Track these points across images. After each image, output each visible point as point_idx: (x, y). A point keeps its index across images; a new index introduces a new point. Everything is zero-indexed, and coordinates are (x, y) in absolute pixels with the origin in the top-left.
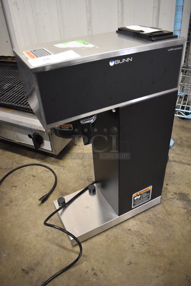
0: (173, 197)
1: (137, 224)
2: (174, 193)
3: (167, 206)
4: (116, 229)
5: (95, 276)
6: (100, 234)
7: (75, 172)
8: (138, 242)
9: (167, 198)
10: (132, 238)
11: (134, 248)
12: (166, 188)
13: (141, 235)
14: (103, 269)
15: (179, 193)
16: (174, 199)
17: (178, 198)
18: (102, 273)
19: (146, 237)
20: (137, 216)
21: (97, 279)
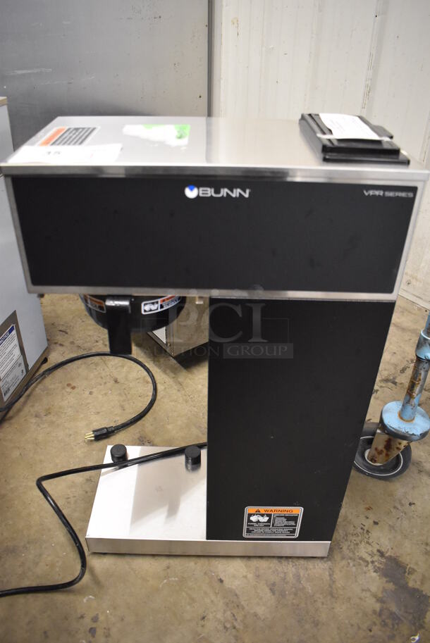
0: (369, 559)
1: (245, 577)
2: (378, 551)
3: (341, 571)
4: (196, 564)
5: (90, 635)
6: (156, 558)
7: (194, 407)
8: (219, 616)
9: (354, 554)
10: (212, 601)
11: (203, 626)
12: (368, 531)
13: (238, 606)
14: (114, 631)
15: (391, 556)
16: (370, 565)
17: (379, 568)
18: (107, 637)
19: (245, 616)
20: (258, 559)
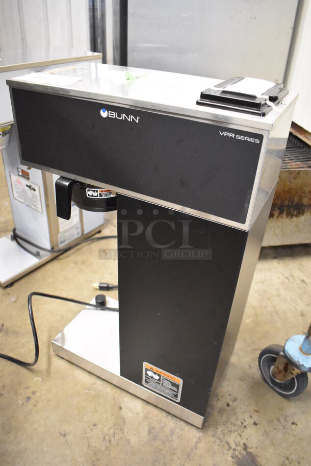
0: (233, 446)
1: (138, 414)
2: (244, 444)
3: (206, 444)
4: (112, 390)
5: (26, 400)
8: (105, 429)
9: (224, 437)
10: (107, 418)
11: (91, 430)
12: (245, 427)
13: (121, 429)
14: (40, 405)
15: (252, 453)
16: (231, 451)
17: (237, 456)
18: (34, 406)
19: (121, 438)
20: (153, 407)
21: (23, 404)
